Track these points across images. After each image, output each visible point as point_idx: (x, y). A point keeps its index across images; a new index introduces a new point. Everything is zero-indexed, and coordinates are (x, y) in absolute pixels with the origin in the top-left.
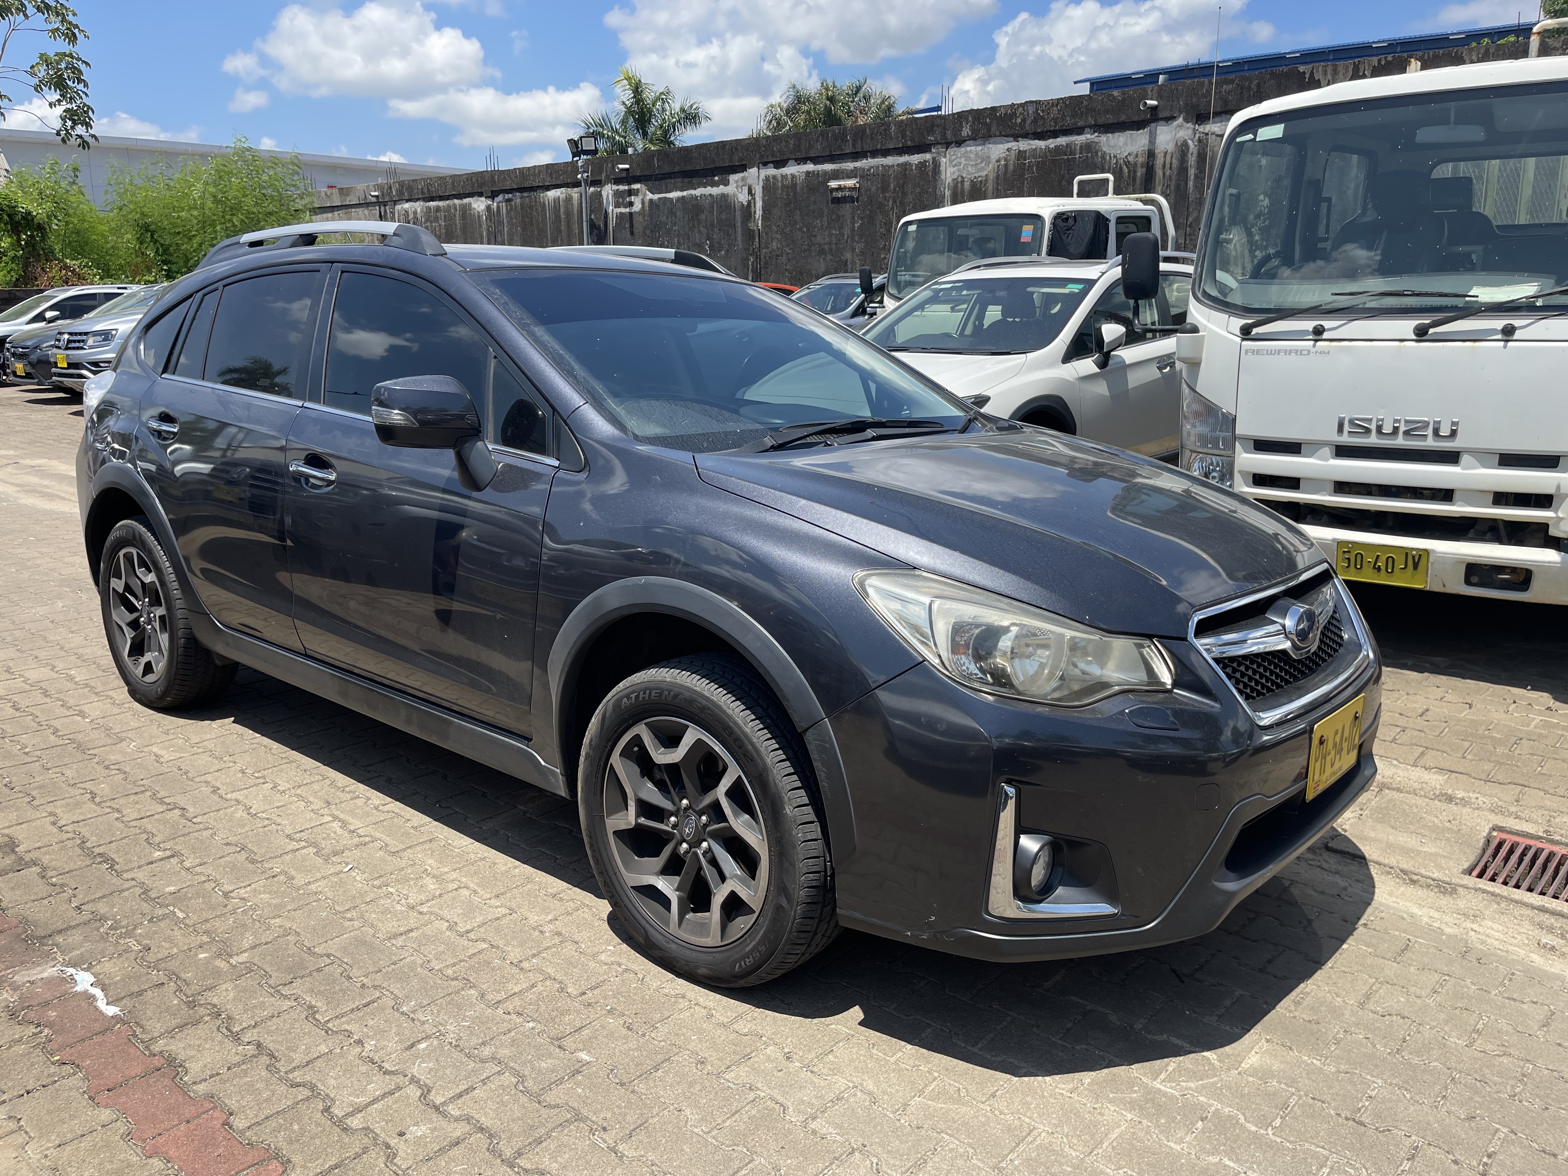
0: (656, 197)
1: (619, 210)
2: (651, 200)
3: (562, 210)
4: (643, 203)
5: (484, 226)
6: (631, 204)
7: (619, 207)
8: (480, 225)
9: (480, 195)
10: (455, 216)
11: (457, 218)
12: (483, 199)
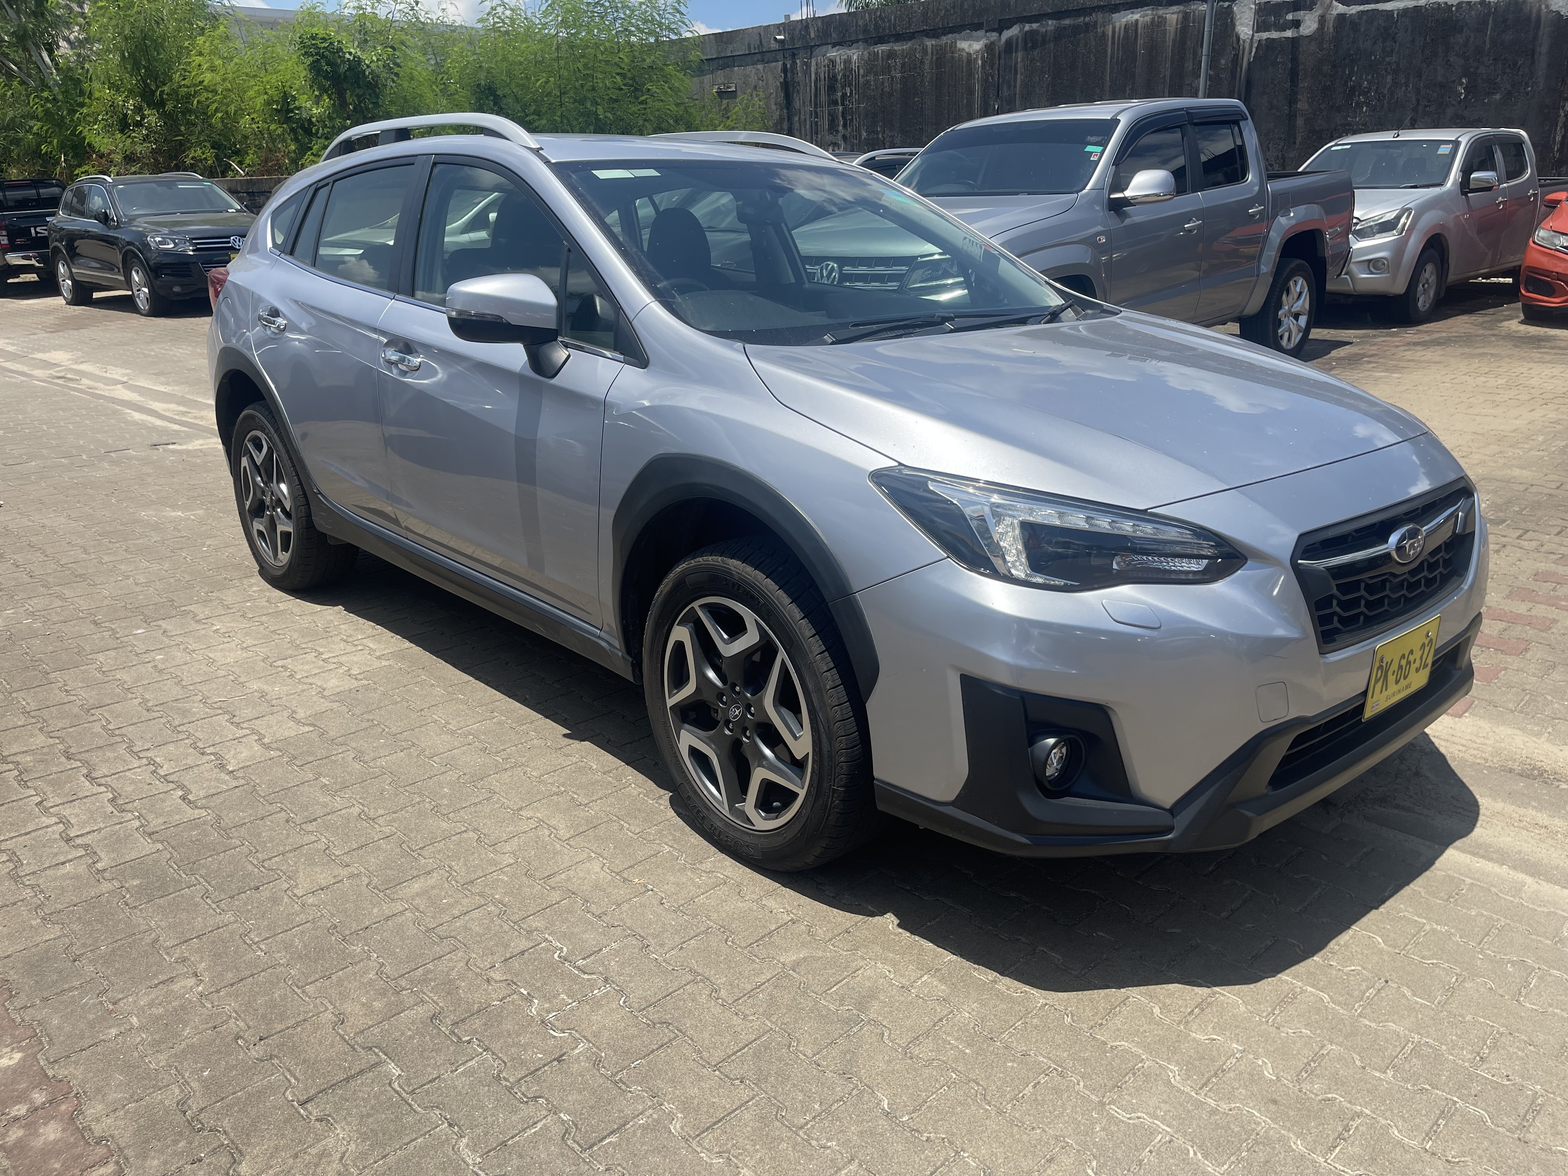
0: (1354, 9)
1: (1265, 35)
2: (1341, 17)
3: (1140, 41)
4: (1322, 20)
5: (978, 75)
6: (1297, 24)
7: (1267, 29)
8: (970, 75)
9: (977, 27)
10: (922, 62)
11: (927, 67)
12: (981, 33)
